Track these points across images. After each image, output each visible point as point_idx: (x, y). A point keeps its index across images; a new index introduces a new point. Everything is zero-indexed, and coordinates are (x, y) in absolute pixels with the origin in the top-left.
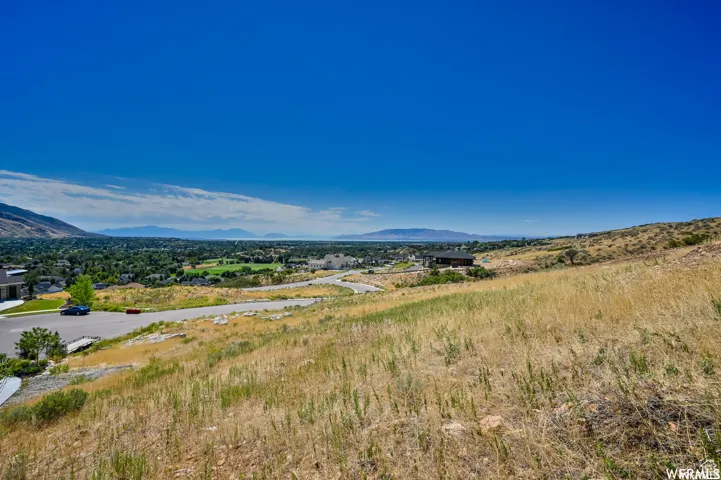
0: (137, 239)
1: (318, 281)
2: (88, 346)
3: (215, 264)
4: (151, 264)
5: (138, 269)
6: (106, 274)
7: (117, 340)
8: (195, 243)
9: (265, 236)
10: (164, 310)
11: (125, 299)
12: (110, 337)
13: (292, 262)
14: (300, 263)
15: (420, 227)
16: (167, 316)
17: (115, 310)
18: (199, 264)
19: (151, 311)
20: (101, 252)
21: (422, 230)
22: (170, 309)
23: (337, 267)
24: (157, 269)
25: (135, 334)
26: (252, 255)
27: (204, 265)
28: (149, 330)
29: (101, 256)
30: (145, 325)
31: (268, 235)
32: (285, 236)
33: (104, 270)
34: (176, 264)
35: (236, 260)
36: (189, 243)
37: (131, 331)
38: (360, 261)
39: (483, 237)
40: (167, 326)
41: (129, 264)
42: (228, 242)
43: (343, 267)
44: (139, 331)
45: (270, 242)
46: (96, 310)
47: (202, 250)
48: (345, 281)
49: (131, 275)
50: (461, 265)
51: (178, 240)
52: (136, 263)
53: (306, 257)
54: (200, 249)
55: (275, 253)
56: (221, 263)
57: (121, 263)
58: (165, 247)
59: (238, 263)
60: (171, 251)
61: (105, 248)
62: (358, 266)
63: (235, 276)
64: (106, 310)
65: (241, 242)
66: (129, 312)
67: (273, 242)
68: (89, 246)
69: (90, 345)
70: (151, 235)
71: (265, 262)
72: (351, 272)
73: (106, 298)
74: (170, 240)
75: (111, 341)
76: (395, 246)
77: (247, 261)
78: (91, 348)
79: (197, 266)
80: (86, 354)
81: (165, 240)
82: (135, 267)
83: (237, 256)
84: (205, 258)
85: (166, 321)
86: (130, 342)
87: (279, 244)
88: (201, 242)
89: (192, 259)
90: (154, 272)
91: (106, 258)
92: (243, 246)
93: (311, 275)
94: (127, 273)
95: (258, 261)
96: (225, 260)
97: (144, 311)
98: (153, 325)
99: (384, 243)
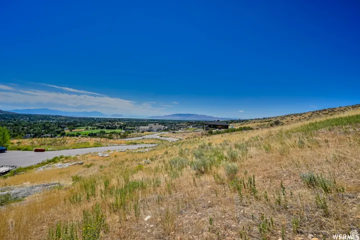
0: (35, 116)
1: (147, 137)
2: (6, 172)
3: (84, 130)
4: (44, 129)
5: (37, 132)
6: (15, 133)
7: (31, 168)
8: (71, 118)
9: (112, 116)
10: (61, 150)
11: (33, 143)
12: (24, 166)
13: (127, 129)
14: (131, 129)
15: (191, 113)
16: (64, 153)
17: (26, 150)
18: (74, 129)
19: (52, 150)
20: (12, 122)
21: (192, 115)
22: (65, 149)
23: (155, 130)
24: (49, 132)
25: (43, 164)
26: (105, 125)
27: (77, 130)
28: (54, 160)
29: (13, 124)
30: (51, 158)
31: (113, 115)
32: (122, 116)
33: (14, 132)
34: (60, 129)
35: (96, 128)
36: (67, 118)
37: (41, 162)
38: (166, 127)
39: (221, 119)
40: (66, 158)
41: (30, 129)
42: (91, 118)
43: (158, 130)
44: (46, 162)
45: (114, 119)
46: (11, 150)
47: (75, 122)
48: (162, 137)
49: (32, 135)
50: (223, 128)
51: (61, 116)
52: (35, 128)
53: (134, 126)
54: (74, 121)
55: (118, 124)
56: (87, 129)
57: (25, 128)
58: (53, 120)
59: (97, 129)
60: (57, 122)
61: (15, 120)
62: (166, 130)
63: (96, 135)
64: (19, 149)
65: (98, 118)
66: (36, 151)
67: (116, 119)
68: (4, 119)
69: (8, 171)
70: (44, 114)
71: (112, 129)
72: (163, 133)
73: (18, 143)
74: (56, 116)
75: (26, 169)
76: (180, 122)
77: (102, 128)
78: (9, 174)
79: (73, 130)
80: (5, 177)
81: (53, 116)
82: (35, 130)
83: (96, 126)
84: (78, 126)
85: (65, 155)
86: (41, 169)
87: (119, 120)
88: (75, 118)
89: (70, 127)
90: (47, 133)
91: (16, 125)
92: (99, 120)
93: (142, 134)
94: (29, 133)
95: (108, 128)
96: (89, 127)
97: (47, 150)
98: (56, 158)
99: (174, 120)
